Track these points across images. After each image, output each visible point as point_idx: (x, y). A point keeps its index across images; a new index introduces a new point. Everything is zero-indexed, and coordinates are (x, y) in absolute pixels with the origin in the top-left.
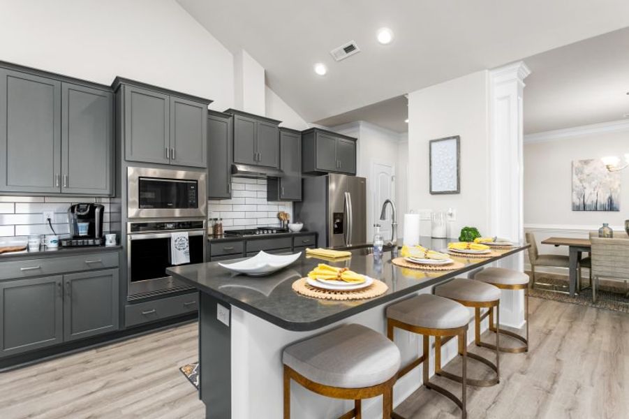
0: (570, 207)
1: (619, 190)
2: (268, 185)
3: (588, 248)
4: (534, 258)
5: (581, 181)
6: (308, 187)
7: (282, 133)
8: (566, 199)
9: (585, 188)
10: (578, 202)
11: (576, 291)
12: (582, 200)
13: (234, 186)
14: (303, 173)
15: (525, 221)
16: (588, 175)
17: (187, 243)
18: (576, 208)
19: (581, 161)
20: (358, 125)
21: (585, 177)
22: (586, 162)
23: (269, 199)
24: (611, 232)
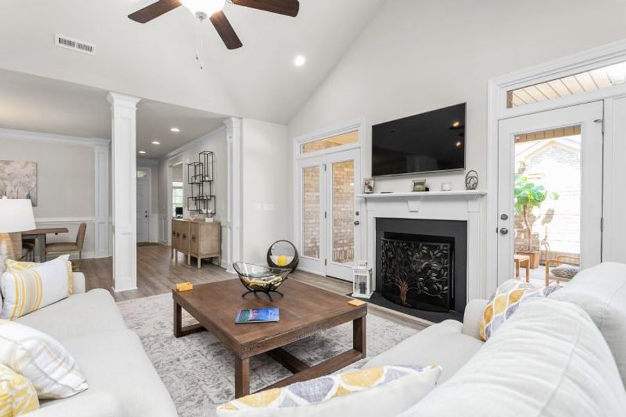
1: (36, 190)
9: (6, 186)
16: (9, 175)
21: (6, 176)
22: (7, 163)
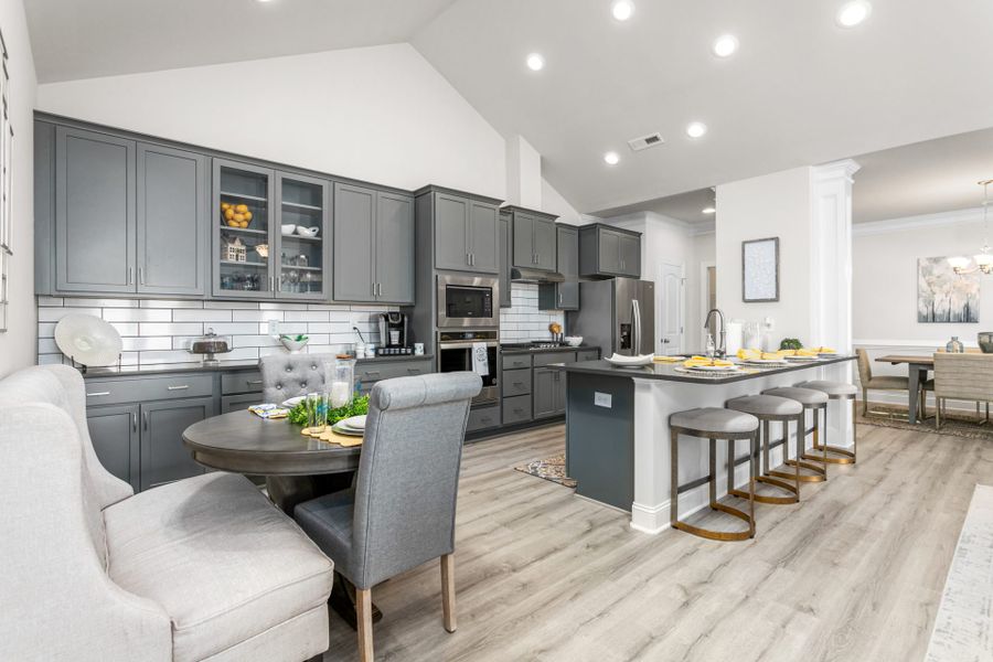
0: (916, 318)
1: (978, 297)
2: (540, 291)
3: (931, 366)
4: (866, 379)
5: (929, 284)
6: (586, 292)
7: (559, 229)
8: (911, 307)
9: (934, 293)
10: (925, 311)
11: (917, 418)
12: (930, 308)
13: (513, 293)
14: (581, 276)
15: (854, 337)
16: (939, 277)
17: (485, 355)
18: (923, 319)
19: (929, 259)
20: (644, 217)
21: (934, 279)
22: (936, 260)
23: (541, 307)
24: (962, 347)
